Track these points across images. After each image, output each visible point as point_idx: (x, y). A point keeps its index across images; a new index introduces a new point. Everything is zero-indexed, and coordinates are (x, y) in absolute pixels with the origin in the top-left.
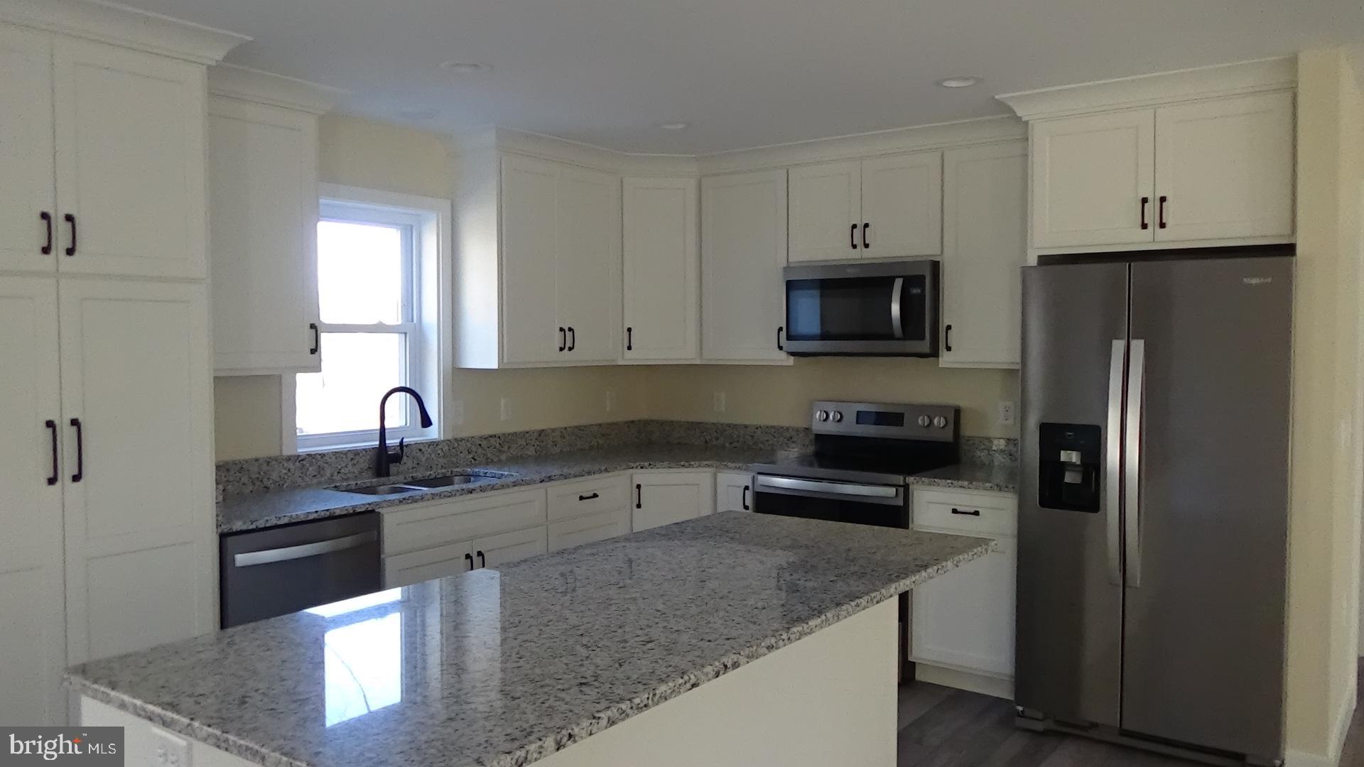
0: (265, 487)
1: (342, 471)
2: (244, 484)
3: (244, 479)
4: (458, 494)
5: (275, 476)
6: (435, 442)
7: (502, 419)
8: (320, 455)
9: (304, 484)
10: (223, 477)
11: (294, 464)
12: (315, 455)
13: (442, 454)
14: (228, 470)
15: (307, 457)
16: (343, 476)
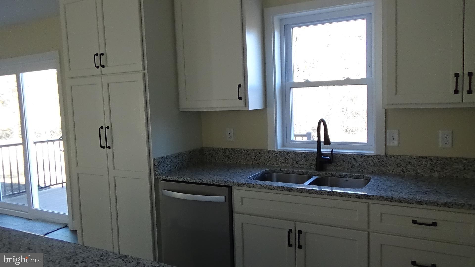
0: (258, 164)
1: (299, 162)
2: (248, 160)
3: (248, 158)
4: (279, 189)
5: (262, 159)
6: (366, 155)
7: (440, 146)
8: (286, 152)
9: (277, 165)
10: (239, 156)
11: (272, 155)
12: (284, 152)
13: (372, 164)
14: (241, 153)
15: (279, 152)
16: (299, 166)
